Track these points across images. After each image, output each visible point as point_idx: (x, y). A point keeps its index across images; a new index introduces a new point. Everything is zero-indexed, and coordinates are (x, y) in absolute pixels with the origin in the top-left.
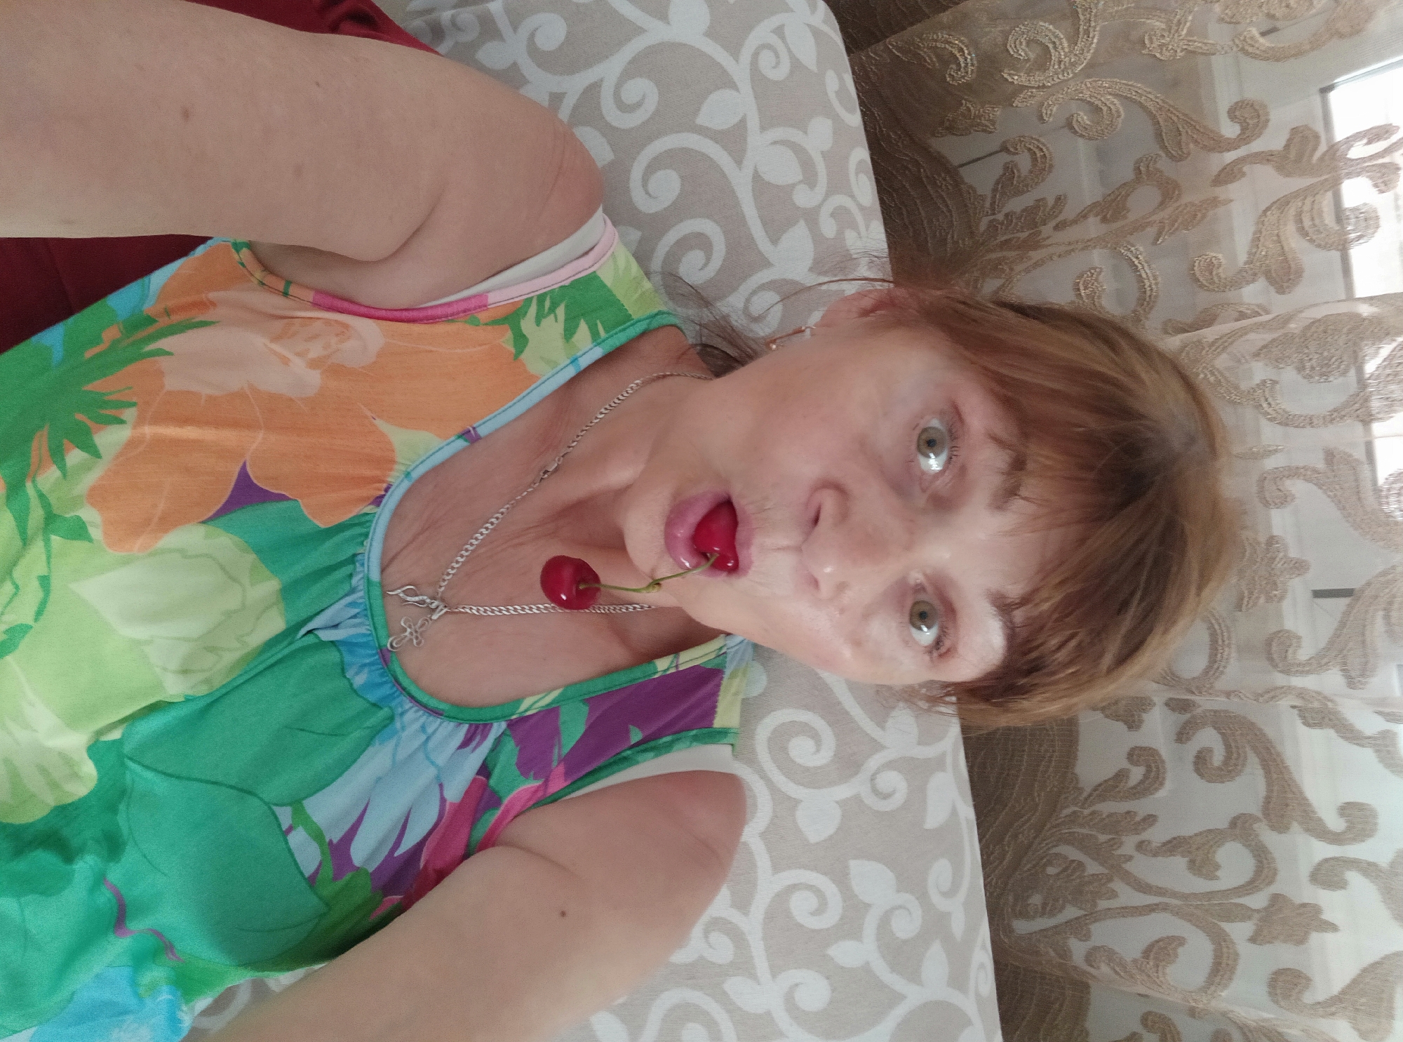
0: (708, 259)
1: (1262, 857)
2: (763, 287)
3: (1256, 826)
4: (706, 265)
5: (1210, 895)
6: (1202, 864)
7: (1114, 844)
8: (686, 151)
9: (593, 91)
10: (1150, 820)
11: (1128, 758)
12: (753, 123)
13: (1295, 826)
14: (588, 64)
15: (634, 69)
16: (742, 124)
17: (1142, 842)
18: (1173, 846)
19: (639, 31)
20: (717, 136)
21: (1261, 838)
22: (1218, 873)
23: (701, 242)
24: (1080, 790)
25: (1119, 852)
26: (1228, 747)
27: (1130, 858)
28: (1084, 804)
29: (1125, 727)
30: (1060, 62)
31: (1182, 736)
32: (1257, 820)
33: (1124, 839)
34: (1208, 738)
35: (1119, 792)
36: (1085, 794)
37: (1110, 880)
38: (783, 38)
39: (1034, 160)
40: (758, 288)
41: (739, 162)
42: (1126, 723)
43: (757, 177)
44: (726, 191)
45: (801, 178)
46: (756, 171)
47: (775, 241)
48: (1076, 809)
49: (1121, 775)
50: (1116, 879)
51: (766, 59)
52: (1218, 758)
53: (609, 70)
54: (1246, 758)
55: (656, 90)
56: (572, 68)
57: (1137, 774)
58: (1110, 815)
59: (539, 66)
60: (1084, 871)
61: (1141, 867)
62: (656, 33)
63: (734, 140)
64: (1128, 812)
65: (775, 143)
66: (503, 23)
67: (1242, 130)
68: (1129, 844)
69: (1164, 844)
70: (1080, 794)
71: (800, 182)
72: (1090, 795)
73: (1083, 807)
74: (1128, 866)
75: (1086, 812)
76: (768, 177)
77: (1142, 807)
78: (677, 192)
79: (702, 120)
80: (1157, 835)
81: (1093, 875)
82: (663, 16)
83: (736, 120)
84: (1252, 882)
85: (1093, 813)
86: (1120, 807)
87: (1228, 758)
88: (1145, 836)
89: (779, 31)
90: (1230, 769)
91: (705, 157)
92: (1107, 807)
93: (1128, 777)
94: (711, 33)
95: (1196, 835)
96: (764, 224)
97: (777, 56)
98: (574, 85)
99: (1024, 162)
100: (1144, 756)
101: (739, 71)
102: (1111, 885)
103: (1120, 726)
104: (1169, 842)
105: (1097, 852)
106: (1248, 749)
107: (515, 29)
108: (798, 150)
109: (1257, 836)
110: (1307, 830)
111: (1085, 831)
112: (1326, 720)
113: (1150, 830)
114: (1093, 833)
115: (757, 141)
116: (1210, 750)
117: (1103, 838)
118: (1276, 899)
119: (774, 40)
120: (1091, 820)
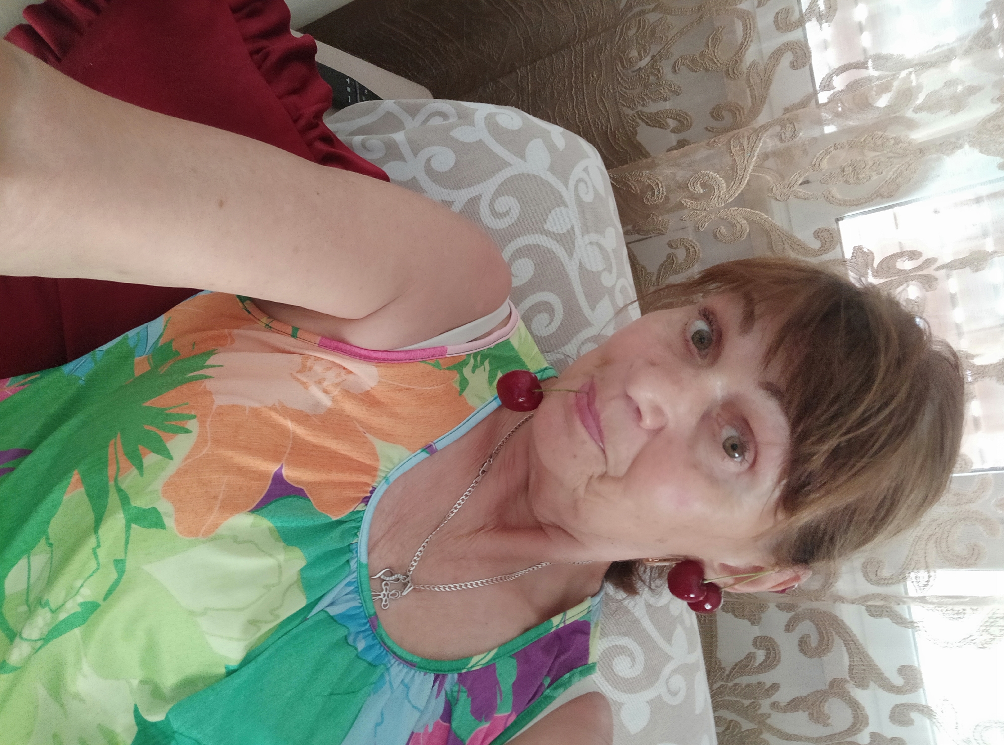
0: (551, 321)
1: (855, 706)
2: (588, 340)
3: (847, 686)
4: (550, 323)
5: (831, 737)
6: (818, 717)
7: (755, 706)
8: (538, 246)
9: (474, 202)
10: (775, 687)
11: (753, 645)
12: (578, 230)
13: (872, 684)
14: (470, 185)
15: (503, 190)
16: (571, 231)
17: (774, 703)
18: (794, 705)
19: (507, 164)
20: (557, 238)
21: (852, 694)
22: (830, 721)
23: (547, 308)
24: (723, 669)
25: (760, 712)
26: (820, 633)
27: (769, 716)
28: (728, 679)
29: (749, 623)
30: (719, 197)
31: (789, 627)
32: (846, 681)
33: (761, 702)
34: (806, 627)
35: (751, 669)
36: (727, 672)
37: (761, 733)
38: (588, 174)
39: (688, 254)
40: (586, 340)
41: (571, 255)
42: (750, 620)
43: (581, 266)
44: (563, 274)
45: (604, 267)
46: (581, 262)
47: (593, 308)
48: (723, 683)
49: (750, 657)
50: (764, 731)
51: (582, 187)
52: (814, 641)
53: (487, 188)
54: (833, 641)
55: (518, 205)
56: (458, 185)
57: (761, 655)
58: (748, 685)
59: (434, 181)
60: (741, 727)
61: (778, 720)
62: (517, 167)
63: (567, 240)
64: (759, 683)
65: (590, 243)
66: (406, 150)
67: (822, 245)
68: (765, 705)
69: (789, 703)
70: (723, 672)
71: (604, 269)
72: (731, 672)
73: (727, 680)
74: (768, 721)
75: (730, 684)
76: (588, 266)
77: (768, 678)
78: (531, 273)
79: (548, 226)
80: (783, 696)
81: (748, 730)
82: (522, 156)
83: (567, 228)
84: (854, 725)
85: (735, 685)
86: (753, 679)
87: (821, 641)
88: (774, 698)
89: (586, 170)
90: (823, 647)
91: (550, 251)
92: (744, 680)
93: (755, 658)
94: (552, 169)
95: (808, 695)
96: (587, 297)
97: (587, 187)
98: (460, 197)
99: (681, 254)
100: (765, 643)
101: (568, 195)
102: (761, 737)
103: (746, 622)
104: (791, 702)
105: (744, 712)
106: (834, 633)
107: (415, 155)
108: (602, 249)
109: (849, 692)
110: (880, 686)
111: (733, 698)
112: (884, 612)
113: (777, 694)
114: (738, 699)
115: (581, 241)
116: (809, 636)
117: (747, 702)
118: (873, 735)
119: (584, 175)
120: (735, 690)
